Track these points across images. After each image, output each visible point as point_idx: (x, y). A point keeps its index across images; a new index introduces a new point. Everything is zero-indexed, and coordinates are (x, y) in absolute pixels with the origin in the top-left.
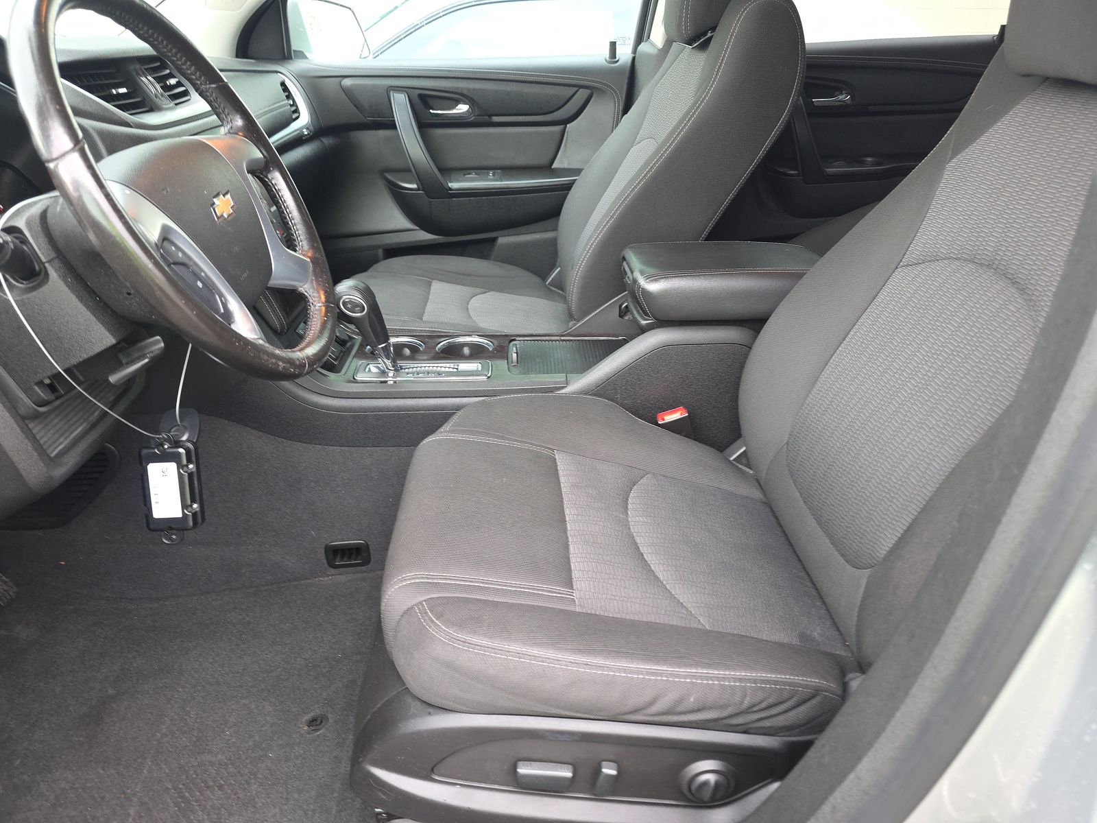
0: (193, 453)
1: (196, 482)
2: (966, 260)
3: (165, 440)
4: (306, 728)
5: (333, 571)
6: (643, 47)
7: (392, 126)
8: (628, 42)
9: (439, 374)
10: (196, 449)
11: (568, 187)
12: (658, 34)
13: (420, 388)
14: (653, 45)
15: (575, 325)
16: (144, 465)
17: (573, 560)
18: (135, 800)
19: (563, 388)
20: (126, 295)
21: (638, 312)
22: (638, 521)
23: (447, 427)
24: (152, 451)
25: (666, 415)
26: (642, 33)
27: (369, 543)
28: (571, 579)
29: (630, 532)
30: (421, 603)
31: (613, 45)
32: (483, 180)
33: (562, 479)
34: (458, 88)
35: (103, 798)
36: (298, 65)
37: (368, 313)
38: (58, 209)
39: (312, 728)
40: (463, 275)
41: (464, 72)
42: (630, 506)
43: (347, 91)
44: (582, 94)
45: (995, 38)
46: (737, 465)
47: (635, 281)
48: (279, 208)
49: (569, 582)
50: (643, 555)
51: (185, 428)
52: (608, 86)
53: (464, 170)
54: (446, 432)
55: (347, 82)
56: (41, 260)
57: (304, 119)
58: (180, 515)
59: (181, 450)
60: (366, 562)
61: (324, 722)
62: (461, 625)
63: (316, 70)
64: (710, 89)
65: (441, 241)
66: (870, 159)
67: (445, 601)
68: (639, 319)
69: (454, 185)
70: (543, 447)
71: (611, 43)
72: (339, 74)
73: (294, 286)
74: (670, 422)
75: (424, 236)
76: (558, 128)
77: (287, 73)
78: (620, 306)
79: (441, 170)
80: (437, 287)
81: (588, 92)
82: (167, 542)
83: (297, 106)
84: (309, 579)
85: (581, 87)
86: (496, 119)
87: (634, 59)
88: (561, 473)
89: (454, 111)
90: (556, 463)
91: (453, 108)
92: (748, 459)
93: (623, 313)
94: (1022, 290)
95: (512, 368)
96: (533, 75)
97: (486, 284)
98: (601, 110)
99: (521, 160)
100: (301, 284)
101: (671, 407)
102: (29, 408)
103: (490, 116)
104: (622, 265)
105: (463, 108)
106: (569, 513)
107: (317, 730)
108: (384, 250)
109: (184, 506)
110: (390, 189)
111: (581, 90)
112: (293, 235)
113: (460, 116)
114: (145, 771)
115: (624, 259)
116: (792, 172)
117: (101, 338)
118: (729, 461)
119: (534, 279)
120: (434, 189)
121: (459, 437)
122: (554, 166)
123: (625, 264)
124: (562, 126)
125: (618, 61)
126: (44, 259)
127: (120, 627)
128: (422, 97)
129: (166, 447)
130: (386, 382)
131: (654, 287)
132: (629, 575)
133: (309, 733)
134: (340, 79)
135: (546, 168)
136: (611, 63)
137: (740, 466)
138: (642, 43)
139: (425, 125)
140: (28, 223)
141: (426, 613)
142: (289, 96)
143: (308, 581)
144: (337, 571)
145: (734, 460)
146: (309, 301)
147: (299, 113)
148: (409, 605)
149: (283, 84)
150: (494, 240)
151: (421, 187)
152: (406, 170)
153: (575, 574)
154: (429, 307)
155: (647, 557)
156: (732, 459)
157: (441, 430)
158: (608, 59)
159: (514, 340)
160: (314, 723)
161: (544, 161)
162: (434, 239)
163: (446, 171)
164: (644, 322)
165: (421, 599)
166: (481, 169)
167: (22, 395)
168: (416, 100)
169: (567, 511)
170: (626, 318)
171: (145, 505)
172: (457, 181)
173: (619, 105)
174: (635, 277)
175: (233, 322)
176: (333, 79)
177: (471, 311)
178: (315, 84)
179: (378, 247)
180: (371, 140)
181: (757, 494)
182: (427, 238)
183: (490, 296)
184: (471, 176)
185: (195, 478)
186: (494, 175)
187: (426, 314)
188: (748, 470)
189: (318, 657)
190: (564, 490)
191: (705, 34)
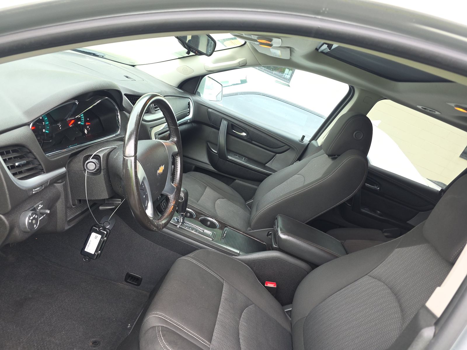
0: (108, 234)
1: (104, 244)
2: (389, 287)
3: (102, 226)
4: (91, 344)
5: (125, 283)
6: (313, 142)
7: (218, 129)
8: (309, 137)
9: (196, 231)
10: (110, 232)
11: (269, 175)
12: (320, 141)
13: (188, 234)
14: (317, 143)
15: (250, 230)
16: (91, 232)
17: (215, 331)
18: (22, 344)
19: (237, 256)
20: (119, 187)
21: (274, 240)
22: (243, 324)
23: (191, 255)
24: (96, 228)
25: (269, 283)
26: (316, 137)
27: (143, 279)
28: (212, 339)
29: (238, 327)
30: (159, 326)
31: (304, 137)
32: (240, 160)
33: (223, 294)
34: (246, 128)
35: (11, 338)
36: (196, 98)
37: (183, 202)
38: (115, 157)
39: (93, 345)
40: (218, 188)
41: (250, 124)
42: (242, 316)
43: (209, 113)
44: (286, 147)
45: (438, 192)
46: (286, 314)
47: (277, 231)
48: (174, 167)
49: (210, 340)
50: (239, 339)
51: (109, 224)
52: (296, 148)
53: (236, 153)
54: (190, 257)
55: (210, 110)
56: (101, 168)
57: (190, 116)
58: (93, 253)
59: (105, 232)
60: (138, 285)
61: (98, 345)
62: (170, 343)
63: (201, 102)
64: (329, 176)
65: (216, 172)
66: (379, 212)
67: (167, 330)
68: (273, 244)
69: (230, 157)
70: (221, 278)
71: (303, 136)
72: (208, 106)
73: (167, 195)
74: (269, 287)
75: (211, 168)
76: (273, 154)
77: (191, 100)
78: (269, 232)
79: (227, 149)
80: (208, 190)
81: (289, 147)
82: (84, 260)
83: (190, 111)
84: (116, 282)
85: (286, 145)
86: (253, 142)
87: (309, 144)
88: (223, 292)
89: (241, 134)
90: (223, 286)
91: (241, 133)
92: (291, 314)
93: (268, 235)
94: (402, 310)
95: (222, 239)
96: (272, 134)
97: (224, 195)
98: (290, 155)
99: (255, 158)
100: (170, 195)
101: (271, 281)
102: (70, 205)
103: (252, 140)
104: (275, 220)
105: (244, 134)
106: (221, 310)
107: (94, 347)
108: (195, 166)
109: (96, 251)
110: (207, 149)
111: (286, 146)
112: (175, 177)
113: (242, 136)
114: (29, 334)
115: (277, 219)
116: (349, 205)
117: (105, 195)
118: (284, 311)
119: (242, 200)
120: (222, 155)
121: (194, 261)
122: (266, 165)
123: (276, 221)
124: (275, 154)
125: (303, 142)
126: (102, 168)
127: (43, 271)
128: (232, 125)
129: (101, 229)
130: (177, 226)
131: (283, 236)
132: (232, 346)
133: (91, 347)
134: (208, 108)
135: (263, 165)
136: (300, 141)
137: (287, 315)
138: (314, 141)
139: (229, 133)
140: (103, 156)
141: (160, 331)
142: (189, 107)
143: (115, 282)
144: (127, 283)
145: (286, 311)
146: (170, 201)
147: (190, 114)
148: (155, 325)
149: (189, 103)
150: (235, 180)
151: (218, 154)
152: (216, 144)
153: (214, 338)
154: (203, 198)
155: (241, 341)
156: (285, 311)
157: (189, 255)
158: (300, 140)
159: (227, 227)
160: (95, 343)
161: (264, 162)
162: (214, 171)
163: (229, 151)
164: (274, 246)
165: (160, 325)
166: (241, 155)
167: (71, 201)
168: (230, 126)
169: (220, 309)
170: (269, 237)
171: (84, 245)
172: (231, 156)
173: (297, 157)
174: (278, 229)
175: (147, 209)
176: (205, 107)
177: (216, 205)
178: (200, 107)
179: (193, 164)
180: (209, 130)
181: (289, 329)
182: (212, 169)
183: (224, 200)
184: (237, 156)
185: (104, 243)
186: (244, 160)
187: (200, 200)
188: (289, 318)
189: (106, 316)
190: (222, 299)
191: (335, 156)
